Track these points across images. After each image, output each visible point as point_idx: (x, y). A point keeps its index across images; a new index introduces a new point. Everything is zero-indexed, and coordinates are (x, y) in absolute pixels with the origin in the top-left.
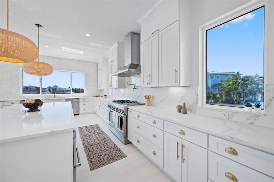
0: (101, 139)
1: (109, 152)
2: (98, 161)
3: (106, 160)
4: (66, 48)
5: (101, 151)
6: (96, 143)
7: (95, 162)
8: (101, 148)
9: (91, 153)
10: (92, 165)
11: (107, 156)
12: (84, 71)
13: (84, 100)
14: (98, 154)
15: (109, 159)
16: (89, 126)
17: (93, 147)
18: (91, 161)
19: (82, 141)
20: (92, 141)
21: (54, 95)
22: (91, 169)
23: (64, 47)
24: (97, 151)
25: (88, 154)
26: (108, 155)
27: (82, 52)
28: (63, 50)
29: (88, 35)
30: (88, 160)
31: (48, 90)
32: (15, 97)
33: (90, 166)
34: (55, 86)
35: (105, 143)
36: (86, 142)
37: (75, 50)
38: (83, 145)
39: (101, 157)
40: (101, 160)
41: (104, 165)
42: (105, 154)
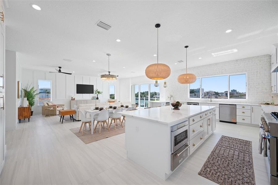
0: (238, 158)
1: (234, 176)
2: (211, 173)
3: (221, 179)
4: (216, 53)
5: (224, 167)
6: (227, 158)
7: (208, 172)
8: (228, 166)
9: (212, 162)
10: (203, 172)
11: (226, 177)
12: (246, 71)
13: (243, 107)
14: (218, 168)
15: (226, 181)
16: (236, 139)
17: (219, 159)
18: (205, 169)
19: (214, 148)
20: (225, 154)
21: (210, 99)
22: (199, 173)
23: (213, 53)
24: (219, 165)
25: (209, 162)
26: (229, 178)
27: (235, 50)
28: (215, 56)
29: (229, 31)
30: (204, 165)
31: (224, 94)
32: (186, 100)
33: (201, 171)
34: (233, 90)
35: (240, 165)
36: (217, 151)
37: (226, 51)
38: (212, 152)
39: (218, 174)
40: (215, 175)
41: (213, 180)
42: (226, 174)
